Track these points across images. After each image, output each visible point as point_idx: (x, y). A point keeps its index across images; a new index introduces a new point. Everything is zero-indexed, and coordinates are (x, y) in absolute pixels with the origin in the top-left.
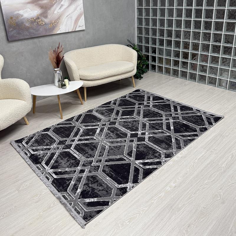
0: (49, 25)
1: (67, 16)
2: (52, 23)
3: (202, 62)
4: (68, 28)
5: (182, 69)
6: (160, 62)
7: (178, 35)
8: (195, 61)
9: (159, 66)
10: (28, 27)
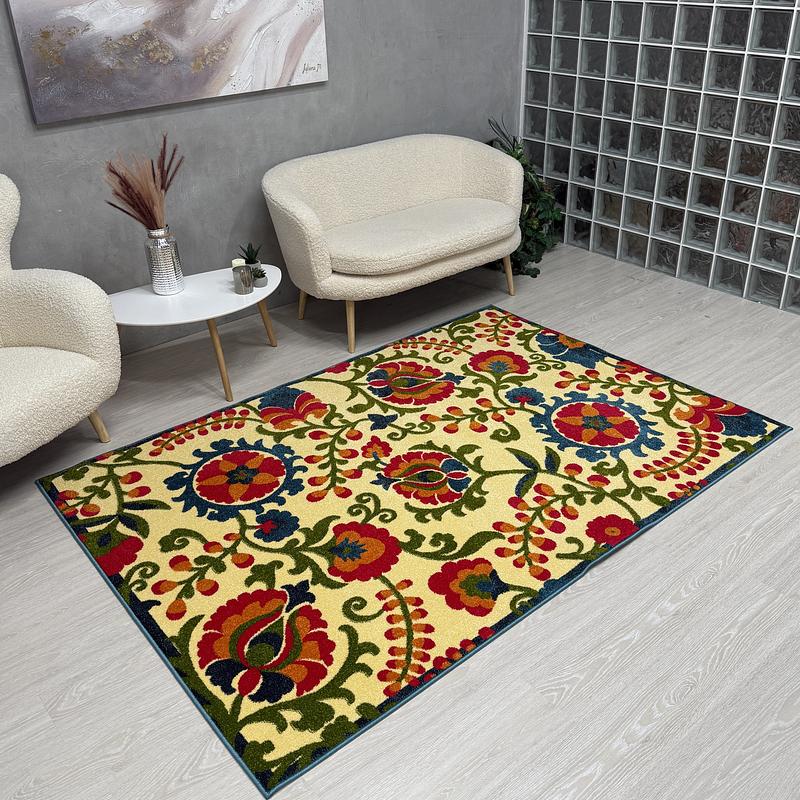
0: (192, 64)
1: (259, 30)
3: (770, 223)
4: (262, 76)
5: (691, 242)
6: (608, 213)
7: (686, 112)
8: (742, 214)
9: (602, 227)
10: (110, 71)
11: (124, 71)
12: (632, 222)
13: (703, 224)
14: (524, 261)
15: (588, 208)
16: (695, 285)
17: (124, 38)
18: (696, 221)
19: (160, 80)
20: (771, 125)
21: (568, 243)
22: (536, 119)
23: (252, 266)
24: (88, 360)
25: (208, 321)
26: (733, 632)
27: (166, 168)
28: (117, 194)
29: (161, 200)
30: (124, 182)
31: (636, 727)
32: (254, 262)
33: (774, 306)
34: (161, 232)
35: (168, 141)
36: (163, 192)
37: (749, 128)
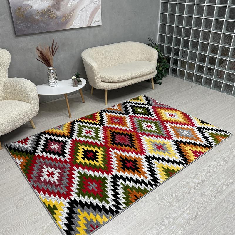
0: (62, 19)
1: (82, 9)
2: (65, 16)
3: (229, 70)
4: (82, 23)
5: (207, 75)
6: (182, 66)
7: (206, 37)
8: (222, 68)
9: (180, 70)
10: (38, 20)
11: (42, 20)
12: (189, 69)
13: (210, 70)
14: (157, 80)
15: (177, 65)
16: (207, 88)
17: (42, 10)
18: (208, 69)
19: (52, 23)
20: (231, 42)
21: (170, 75)
22: (162, 38)
23: (78, 79)
24: (30, 104)
25: (65, 94)
26: (215, 189)
27: (53, 49)
28: (39, 56)
29: (52, 59)
30: (41, 53)
31: (186, 215)
32: (79, 78)
33: (230, 95)
34: (52, 68)
35: (54, 41)
36: (53, 56)
37: (225, 42)
